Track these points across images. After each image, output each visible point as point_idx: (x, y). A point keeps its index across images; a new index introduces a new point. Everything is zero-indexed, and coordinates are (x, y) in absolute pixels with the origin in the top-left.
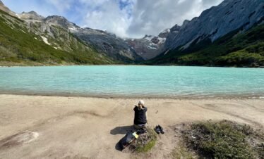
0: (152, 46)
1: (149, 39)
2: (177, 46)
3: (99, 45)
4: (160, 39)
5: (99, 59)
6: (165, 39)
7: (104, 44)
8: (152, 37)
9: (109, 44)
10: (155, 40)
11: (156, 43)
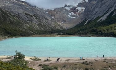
0: (72, 15)
1: (68, 9)
2: (95, 17)
3: (21, 15)
4: (78, 8)
5: (23, 30)
6: (84, 8)
7: (26, 14)
8: (72, 7)
9: (31, 14)
10: (74, 10)
11: (75, 12)
